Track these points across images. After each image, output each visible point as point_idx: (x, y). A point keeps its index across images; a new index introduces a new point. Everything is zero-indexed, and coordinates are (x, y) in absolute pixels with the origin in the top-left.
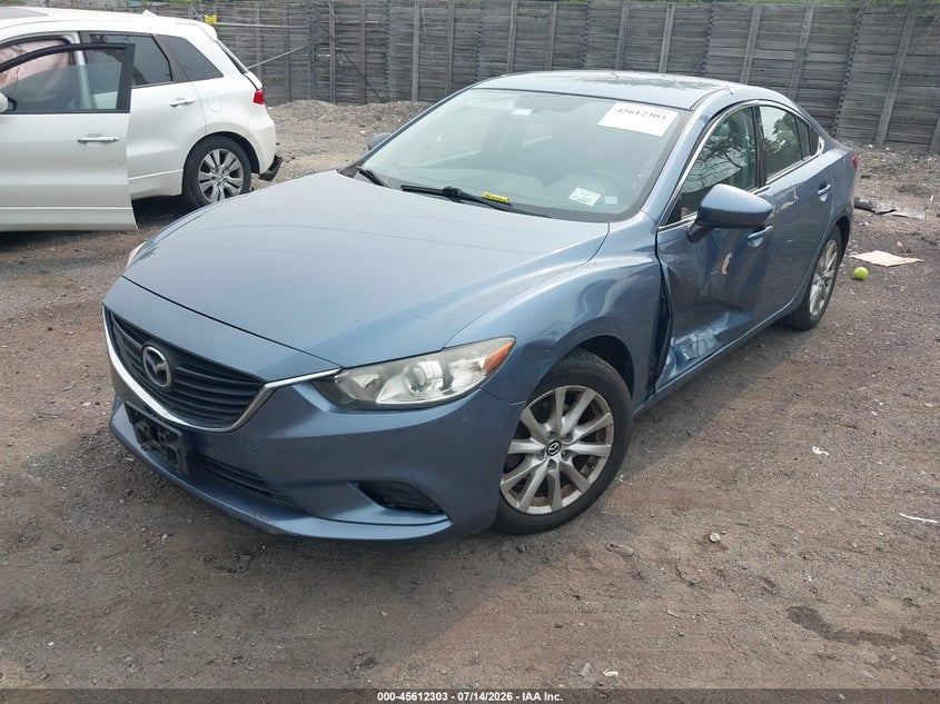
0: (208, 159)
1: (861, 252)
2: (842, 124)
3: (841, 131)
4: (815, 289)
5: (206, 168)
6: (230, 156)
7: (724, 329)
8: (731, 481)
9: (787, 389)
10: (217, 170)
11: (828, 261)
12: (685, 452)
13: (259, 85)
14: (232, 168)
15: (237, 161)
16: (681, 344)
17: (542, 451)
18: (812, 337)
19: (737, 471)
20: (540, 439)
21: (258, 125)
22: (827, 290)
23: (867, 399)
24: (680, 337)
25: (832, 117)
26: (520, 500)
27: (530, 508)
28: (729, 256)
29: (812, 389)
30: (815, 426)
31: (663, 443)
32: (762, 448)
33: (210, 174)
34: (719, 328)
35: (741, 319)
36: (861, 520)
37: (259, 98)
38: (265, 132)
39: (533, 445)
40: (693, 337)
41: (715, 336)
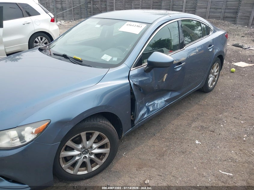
0: (36, 39)
1: (236, 62)
2: (238, 20)
3: (238, 22)
4: (211, 79)
5: (36, 42)
6: (44, 38)
7: (168, 98)
8: (162, 155)
9: (195, 116)
10: (40, 43)
11: (215, 70)
12: (150, 142)
13: (53, 16)
14: (45, 42)
15: (46, 39)
16: (151, 105)
17: (81, 154)
18: (209, 95)
19: (166, 151)
20: (78, 150)
21: (53, 29)
22: (216, 79)
23: (221, 120)
24: (151, 102)
25: (235, 18)
26: (73, 171)
27: (79, 172)
28: (166, 75)
29: (203, 116)
30: (199, 131)
31: (144, 138)
32: (178, 140)
33: (38, 44)
34: (167, 98)
35: (175, 94)
36: (204, 173)
37: (52, 21)
38: (55, 31)
39: (75, 153)
40: (156, 102)
41: (165, 101)
